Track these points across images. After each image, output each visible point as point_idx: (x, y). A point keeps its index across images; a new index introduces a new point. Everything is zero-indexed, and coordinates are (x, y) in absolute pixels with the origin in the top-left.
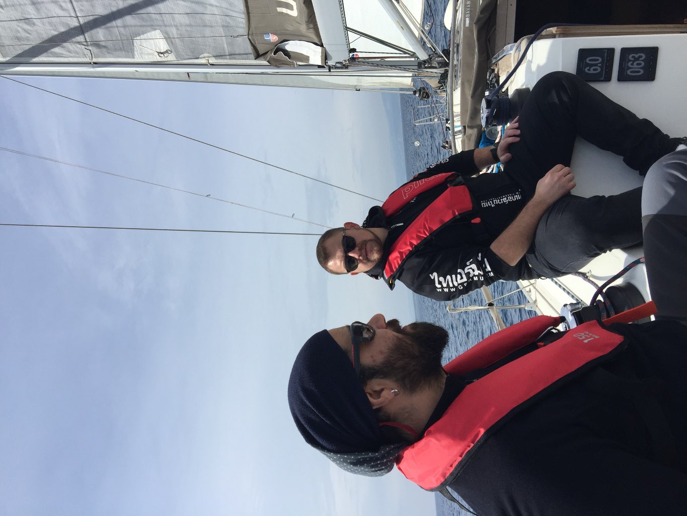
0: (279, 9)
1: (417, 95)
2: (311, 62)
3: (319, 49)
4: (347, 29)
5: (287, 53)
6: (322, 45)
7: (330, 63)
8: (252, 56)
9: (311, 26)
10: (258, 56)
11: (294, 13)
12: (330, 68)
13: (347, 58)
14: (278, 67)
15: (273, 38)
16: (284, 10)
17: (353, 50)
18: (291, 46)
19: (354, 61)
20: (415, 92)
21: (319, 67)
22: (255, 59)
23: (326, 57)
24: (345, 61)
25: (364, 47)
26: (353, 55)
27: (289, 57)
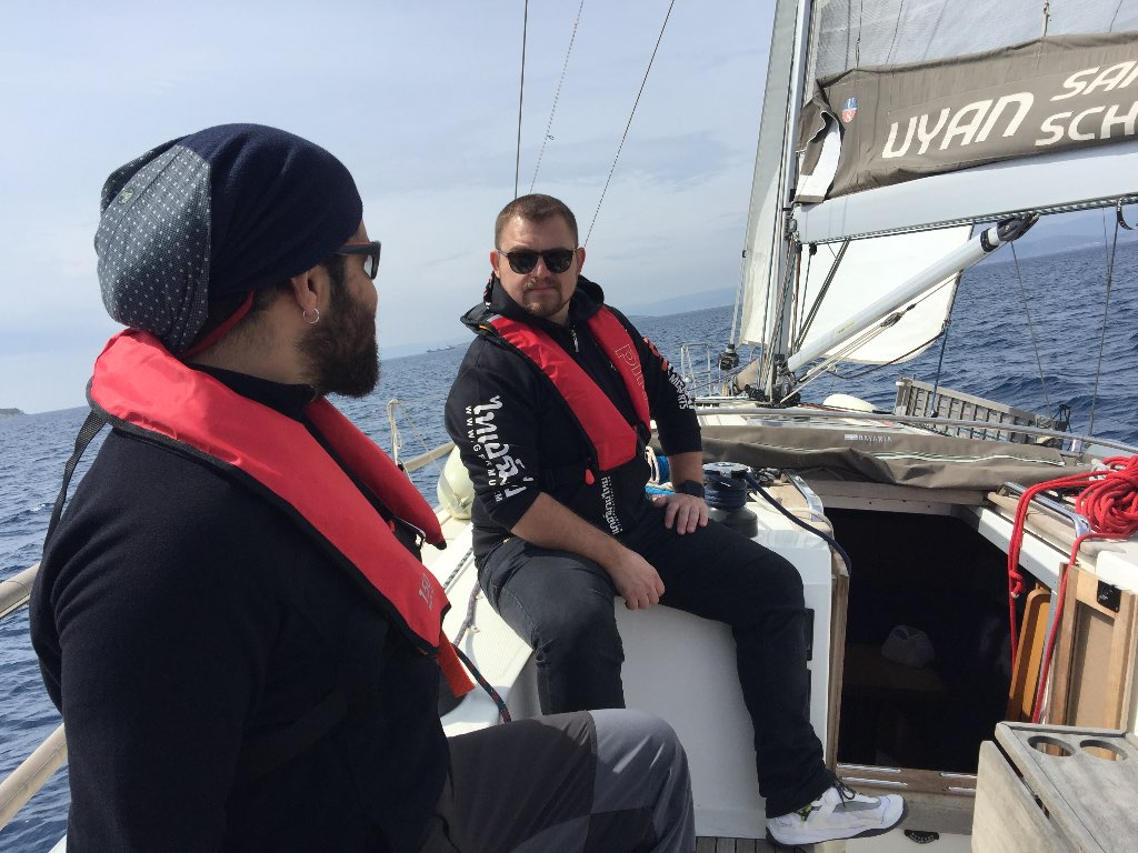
0: (895, 127)
1: (728, 350)
2: (802, 178)
3: (823, 193)
4: (847, 241)
5: (822, 135)
6: (827, 197)
7: (797, 211)
8: (819, 77)
9: (861, 181)
10: (822, 85)
11: (887, 153)
12: (789, 210)
13: (802, 240)
14: (798, 121)
15: (848, 115)
16: (893, 135)
17: (813, 250)
18: (833, 141)
19: (793, 247)
20: (732, 347)
21: (793, 192)
22: (817, 81)
23: (808, 203)
24: (798, 236)
25: (815, 268)
26: (806, 249)
27: (815, 141)
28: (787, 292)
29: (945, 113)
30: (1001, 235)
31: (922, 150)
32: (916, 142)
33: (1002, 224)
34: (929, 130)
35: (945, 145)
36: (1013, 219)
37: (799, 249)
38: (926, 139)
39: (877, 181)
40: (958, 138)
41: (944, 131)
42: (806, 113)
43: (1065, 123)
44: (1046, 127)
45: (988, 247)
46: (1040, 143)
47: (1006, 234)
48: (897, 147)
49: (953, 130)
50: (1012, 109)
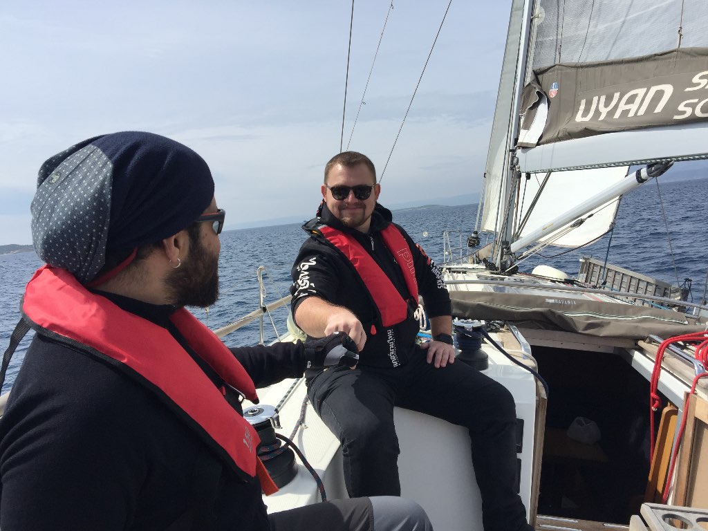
0: (583, 102)
1: (473, 235)
2: (522, 132)
3: (535, 141)
4: (550, 172)
5: (536, 105)
6: (538, 144)
7: (519, 152)
8: (535, 69)
9: (560, 135)
10: (537, 74)
11: (579, 118)
12: (513, 151)
13: (521, 170)
14: (520, 96)
15: (553, 92)
16: (582, 107)
17: (528, 176)
18: (543, 109)
19: (515, 175)
20: (476, 233)
21: (516, 140)
22: (534, 71)
23: (525, 147)
24: (519, 168)
25: (529, 188)
26: (524, 176)
27: (531, 108)
28: (511, 203)
29: (617, 95)
30: (649, 173)
31: (602, 118)
32: (598, 113)
33: (650, 166)
34: (606, 105)
35: (617, 116)
36: (657, 163)
37: (520, 176)
38: (604, 111)
39: (570, 136)
40: (626, 112)
41: (616, 107)
42: (526, 91)
43: (693, 106)
44: (681, 107)
45: (640, 180)
46: (676, 117)
47: (652, 173)
48: (584, 115)
49: (623, 107)
50: (659, 94)
